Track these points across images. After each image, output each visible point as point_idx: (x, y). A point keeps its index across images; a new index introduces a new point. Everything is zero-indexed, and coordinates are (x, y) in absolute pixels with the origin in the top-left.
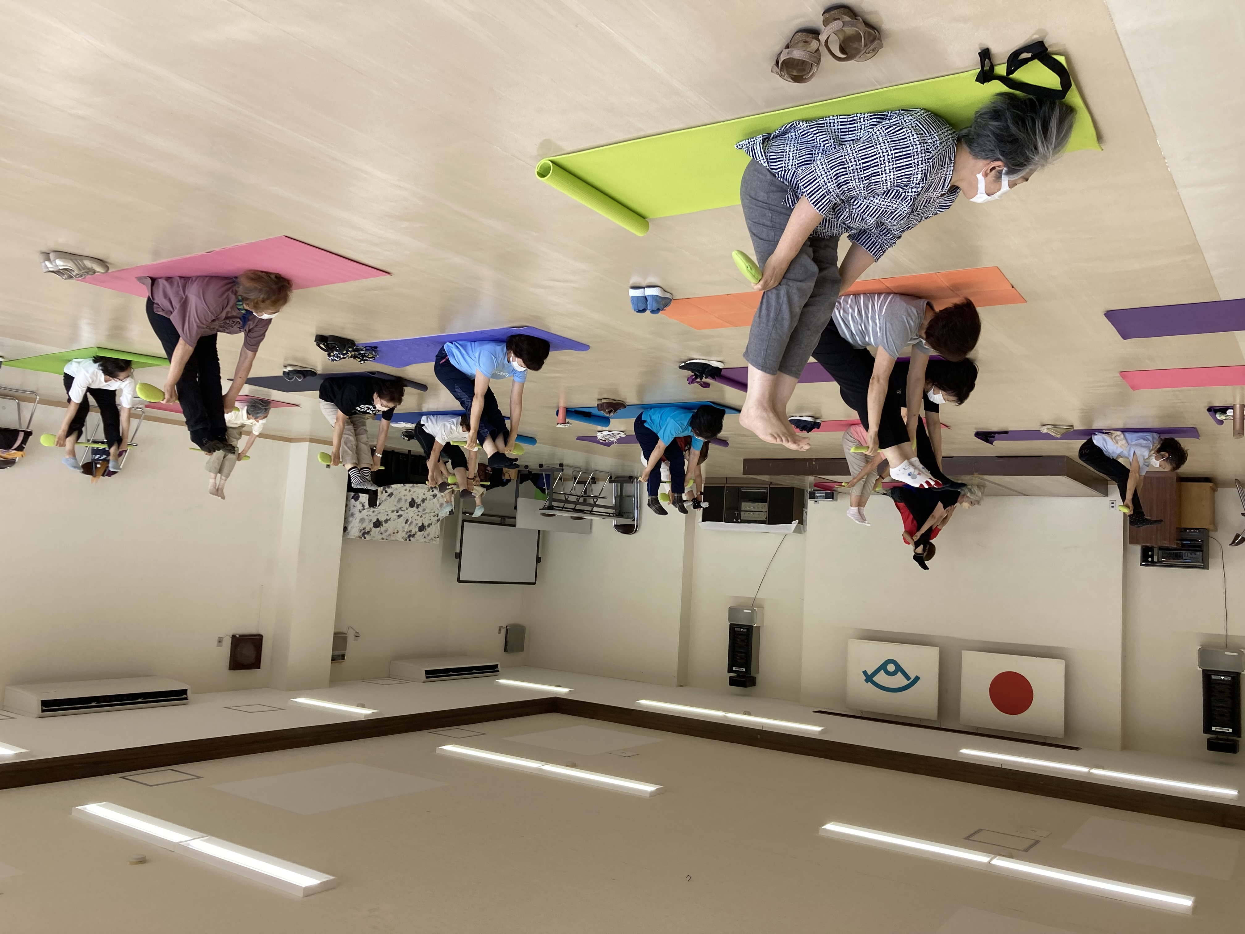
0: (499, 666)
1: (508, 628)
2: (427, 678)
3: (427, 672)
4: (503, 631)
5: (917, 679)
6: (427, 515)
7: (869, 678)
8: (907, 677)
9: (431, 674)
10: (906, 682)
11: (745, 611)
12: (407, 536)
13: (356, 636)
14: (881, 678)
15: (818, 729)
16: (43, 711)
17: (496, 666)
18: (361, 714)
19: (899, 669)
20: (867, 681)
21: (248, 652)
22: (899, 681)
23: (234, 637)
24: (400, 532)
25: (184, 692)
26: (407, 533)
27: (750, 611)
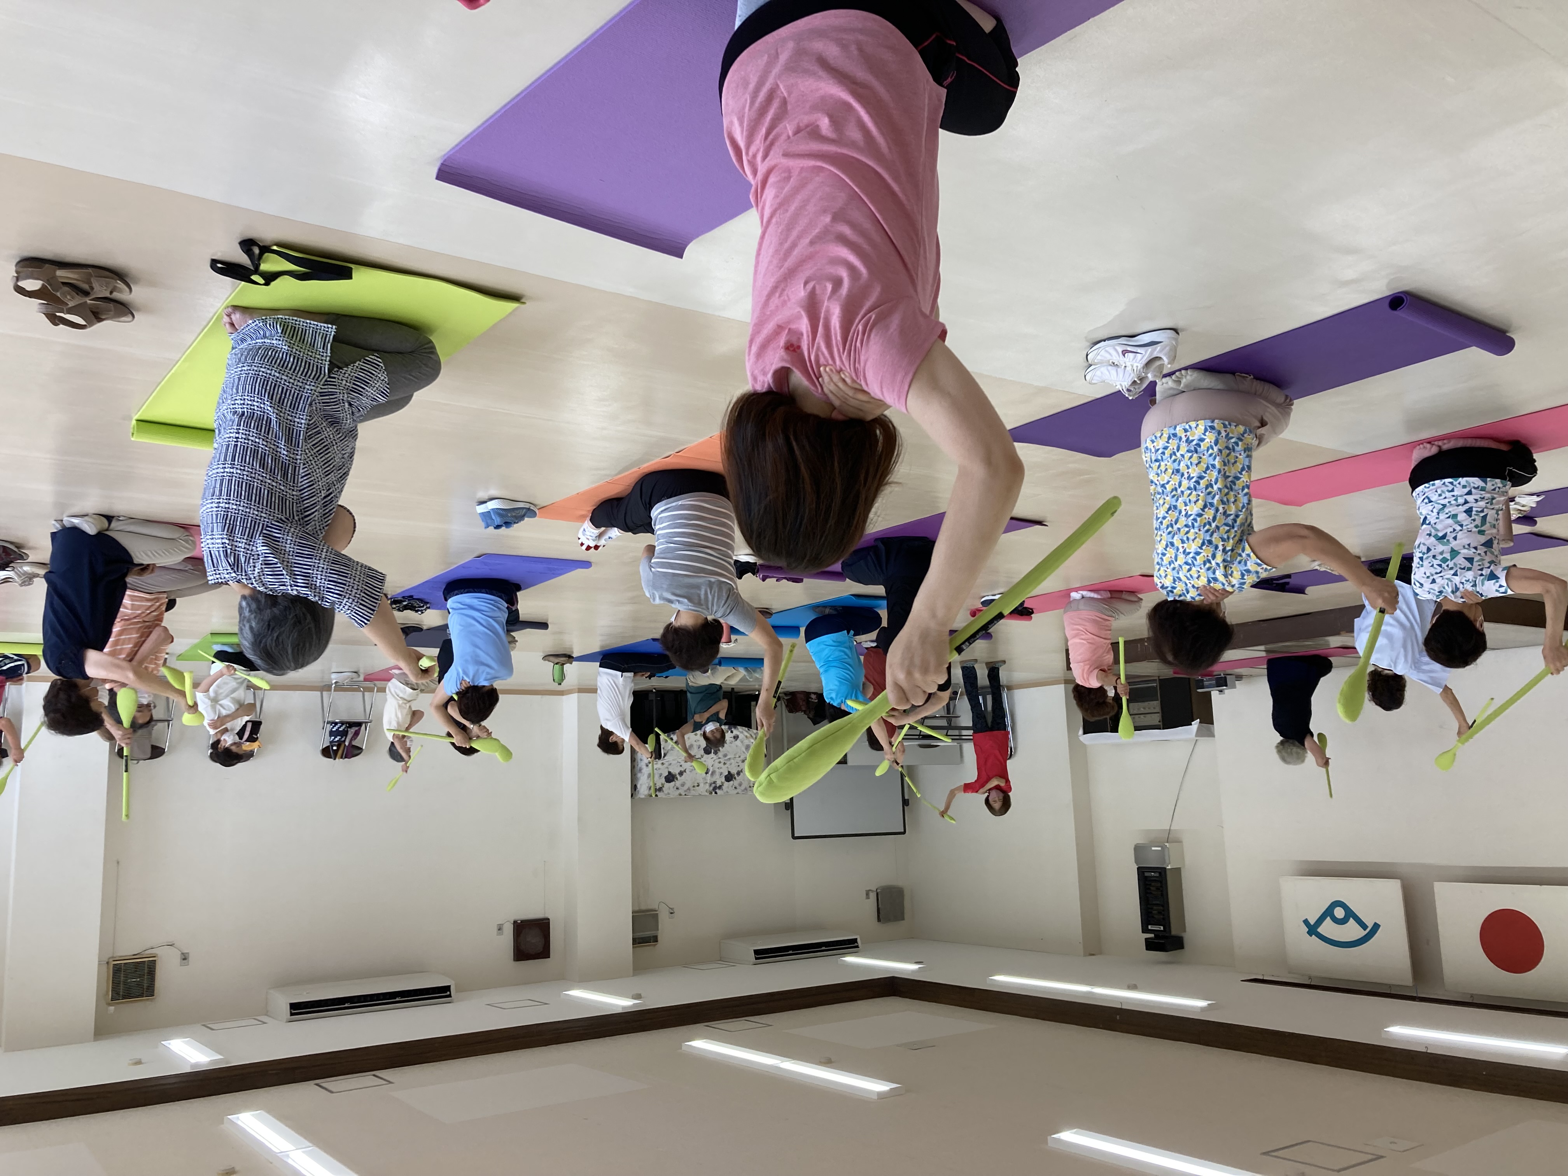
0: (859, 940)
1: (878, 891)
2: (756, 959)
3: (757, 952)
4: (873, 896)
5: (1376, 926)
6: (732, 761)
7: (1312, 929)
8: (1364, 926)
9: (761, 954)
10: (1362, 933)
11: (1153, 849)
12: (711, 788)
13: (671, 913)
14: (1328, 928)
15: (1202, 1003)
16: (292, 1014)
17: (855, 941)
18: (617, 1006)
19: (1350, 914)
20: (1310, 933)
21: (533, 940)
22: (1352, 931)
23: (515, 922)
24: (702, 785)
25: (447, 988)
26: (710, 785)
27: (1160, 849)
